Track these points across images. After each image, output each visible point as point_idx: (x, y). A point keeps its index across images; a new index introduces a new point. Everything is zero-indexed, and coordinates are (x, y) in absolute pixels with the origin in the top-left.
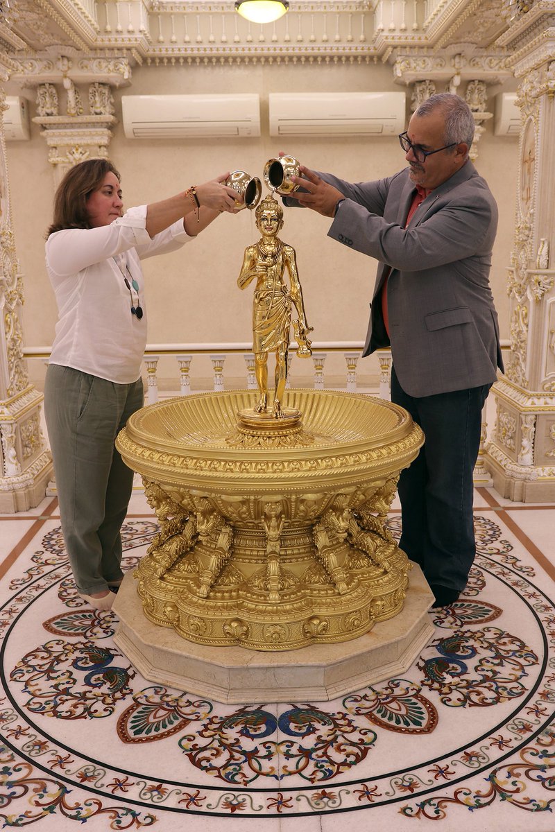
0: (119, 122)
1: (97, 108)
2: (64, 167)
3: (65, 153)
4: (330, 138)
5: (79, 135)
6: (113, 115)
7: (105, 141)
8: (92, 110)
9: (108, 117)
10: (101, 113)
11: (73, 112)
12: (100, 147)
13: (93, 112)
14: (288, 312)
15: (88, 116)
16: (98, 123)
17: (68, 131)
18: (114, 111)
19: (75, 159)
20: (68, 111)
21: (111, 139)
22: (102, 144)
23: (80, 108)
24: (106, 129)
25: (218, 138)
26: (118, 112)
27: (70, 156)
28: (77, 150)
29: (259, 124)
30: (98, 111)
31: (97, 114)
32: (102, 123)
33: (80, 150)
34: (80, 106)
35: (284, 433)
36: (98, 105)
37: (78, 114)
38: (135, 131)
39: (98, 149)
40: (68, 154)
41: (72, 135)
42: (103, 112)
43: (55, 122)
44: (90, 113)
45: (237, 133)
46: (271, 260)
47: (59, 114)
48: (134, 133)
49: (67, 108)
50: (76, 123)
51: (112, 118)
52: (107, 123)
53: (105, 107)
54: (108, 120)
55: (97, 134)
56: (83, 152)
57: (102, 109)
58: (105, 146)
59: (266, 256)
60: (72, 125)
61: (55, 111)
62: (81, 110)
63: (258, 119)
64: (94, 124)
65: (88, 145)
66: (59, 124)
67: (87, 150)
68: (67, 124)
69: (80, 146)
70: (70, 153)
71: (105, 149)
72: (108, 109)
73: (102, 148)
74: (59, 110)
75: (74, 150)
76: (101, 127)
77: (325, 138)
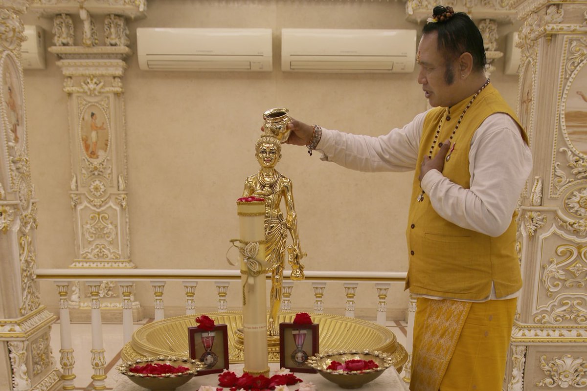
0: (134, 53)
1: (112, 39)
2: (78, 97)
3: (80, 83)
4: (341, 74)
5: (93, 66)
6: (128, 46)
7: (119, 72)
8: (108, 41)
9: (123, 49)
10: (116, 45)
11: (89, 42)
12: (114, 77)
13: (108, 43)
14: (284, 238)
15: (103, 48)
16: (113, 54)
17: (84, 62)
18: (129, 43)
19: (89, 89)
20: (84, 41)
21: (125, 70)
22: (117, 75)
23: (96, 39)
24: (121, 61)
25: (231, 72)
26: (132, 44)
27: (84, 86)
28: (92, 80)
29: (271, 59)
30: (113, 42)
31: (112, 45)
32: (117, 54)
33: (95, 80)
34: (96, 37)
36: (113, 36)
37: (94, 45)
38: (149, 63)
39: (113, 80)
40: (82, 83)
41: (87, 66)
42: (118, 44)
43: (71, 52)
44: (105, 45)
45: (249, 67)
46: (269, 189)
47: (75, 44)
48: (148, 65)
49: (83, 39)
50: (91, 54)
51: (127, 49)
52: (122, 54)
53: (120, 38)
54: (122, 52)
55: (112, 66)
56: (98, 82)
57: (117, 41)
58: (119, 77)
59: (264, 187)
60: (88, 56)
61: (71, 41)
62: (97, 41)
63: (271, 54)
64: (109, 56)
65: (103, 76)
66: (74, 54)
67: (102, 80)
68: (83, 54)
69: (94, 77)
70: (85, 83)
71: (119, 80)
72: (123, 40)
73: (117, 79)
74: (75, 40)
75: (89, 80)
76: (116, 58)
77: (337, 74)
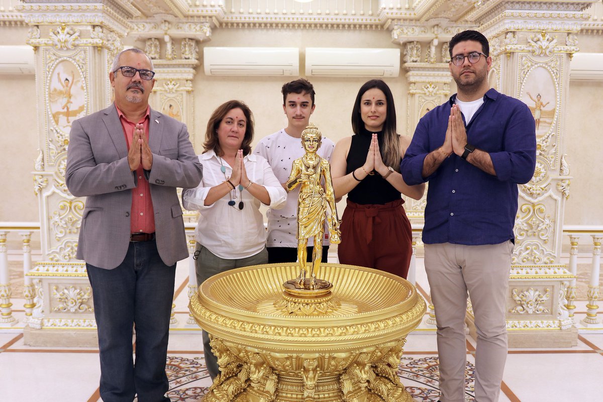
0: (201, 64)
1: (186, 55)
2: (161, 94)
3: (163, 84)
4: (347, 78)
5: (172, 72)
6: (197, 59)
7: (190, 77)
8: (183, 56)
9: (194, 61)
10: (189, 58)
11: (170, 57)
12: (187, 80)
13: (183, 57)
14: (324, 209)
15: (180, 60)
16: (186, 65)
17: (166, 70)
18: (198, 57)
19: (169, 88)
20: (167, 56)
21: (195, 75)
22: (189, 79)
23: (175, 55)
24: (192, 69)
25: (269, 77)
26: (200, 58)
27: (166, 86)
28: (171, 82)
29: (298, 68)
30: (187, 57)
31: (186, 59)
32: (189, 65)
33: (173, 82)
34: (175, 54)
35: (319, 301)
36: (187, 53)
37: (173, 58)
38: (212, 70)
39: (186, 82)
40: (164, 85)
41: (168, 73)
42: (190, 57)
43: (157, 63)
44: (181, 58)
45: (282, 74)
46: (312, 170)
47: (160, 58)
48: (211, 72)
49: (166, 55)
50: (171, 65)
51: (196, 62)
52: (193, 65)
53: (192, 54)
54: (193, 63)
55: (185, 72)
56: (175, 84)
57: (189, 56)
58: (190, 80)
59: (308, 168)
60: (168, 66)
61: (157, 56)
62: (175, 56)
63: (298, 64)
64: (184, 66)
65: (179, 79)
66: (159, 65)
67: (178, 83)
68: (165, 65)
69: (173, 80)
70: (166, 84)
71: (190, 82)
72: (194, 55)
73: (188, 82)
74: (160, 55)
75: (169, 83)
76: (189, 67)
77: (344, 78)
